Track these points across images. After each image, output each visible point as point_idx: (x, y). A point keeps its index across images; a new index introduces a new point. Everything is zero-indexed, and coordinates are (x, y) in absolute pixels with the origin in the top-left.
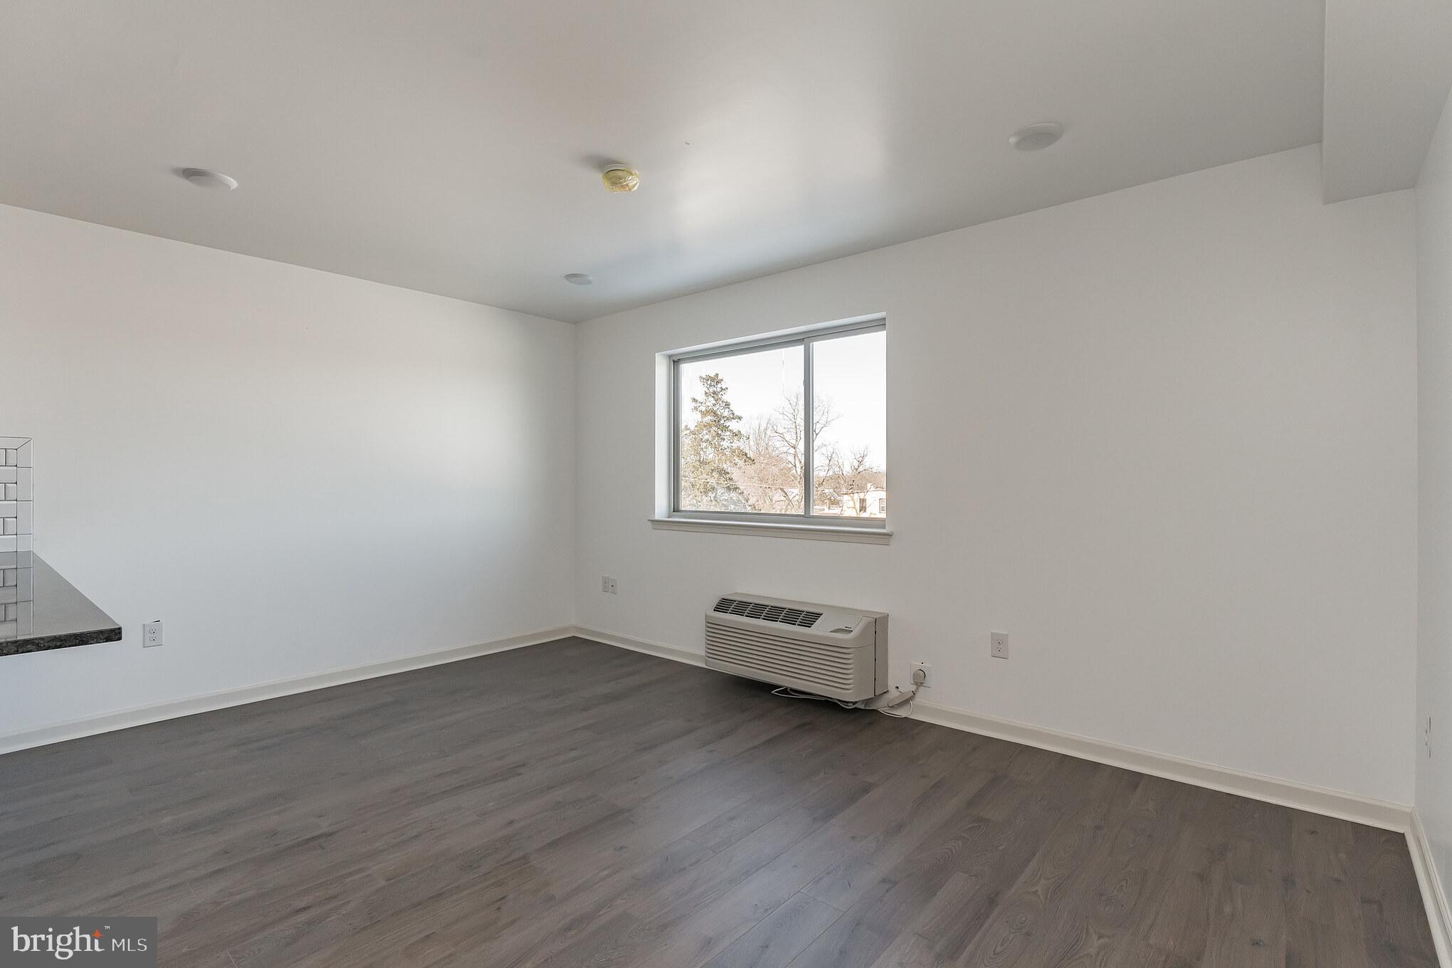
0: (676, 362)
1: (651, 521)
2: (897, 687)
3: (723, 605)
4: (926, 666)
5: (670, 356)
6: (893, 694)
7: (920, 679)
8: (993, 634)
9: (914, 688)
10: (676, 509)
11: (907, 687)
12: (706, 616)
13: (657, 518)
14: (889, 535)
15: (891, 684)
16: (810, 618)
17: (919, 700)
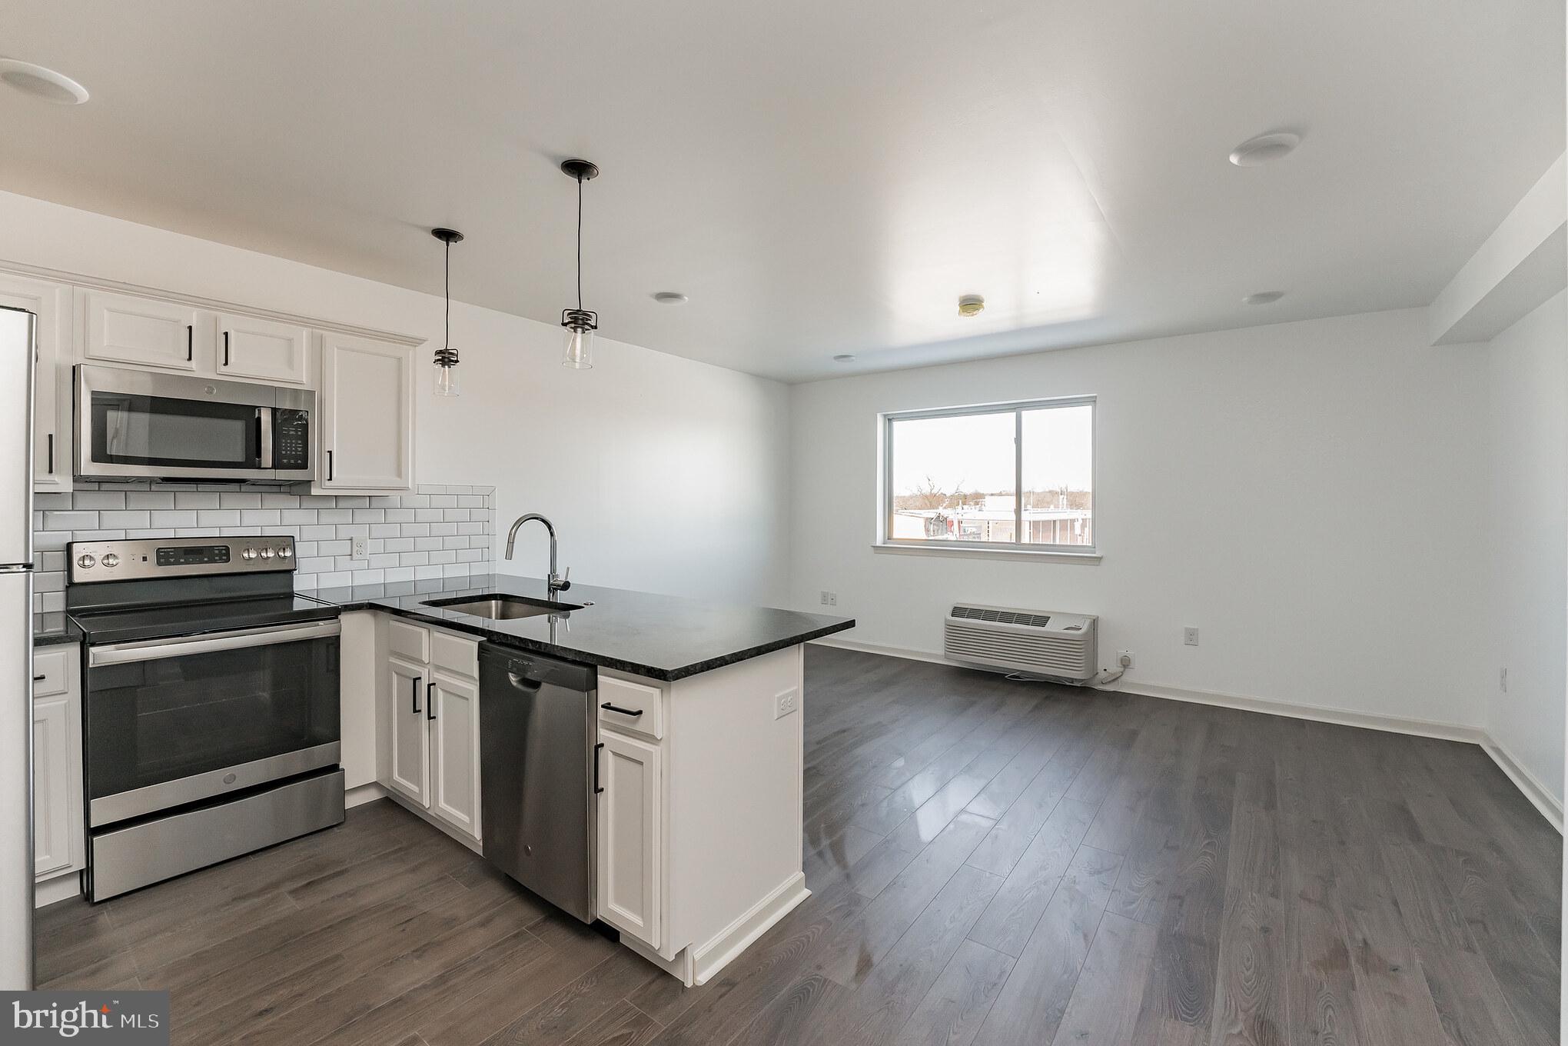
0: (889, 420)
1: (874, 547)
2: (1105, 670)
3: (957, 612)
4: (1130, 654)
5: (885, 416)
6: (1102, 675)
7: (1126, 663)
8: (1186, 629)
9: (1122, 669)
10: (889, 537)
11: (1114, 668)
12: (946, 620)
13: (878, 544)
14: (1100, 559)
15: (1100, 667)
16: (1042, 621)
17: (1124, 678)
